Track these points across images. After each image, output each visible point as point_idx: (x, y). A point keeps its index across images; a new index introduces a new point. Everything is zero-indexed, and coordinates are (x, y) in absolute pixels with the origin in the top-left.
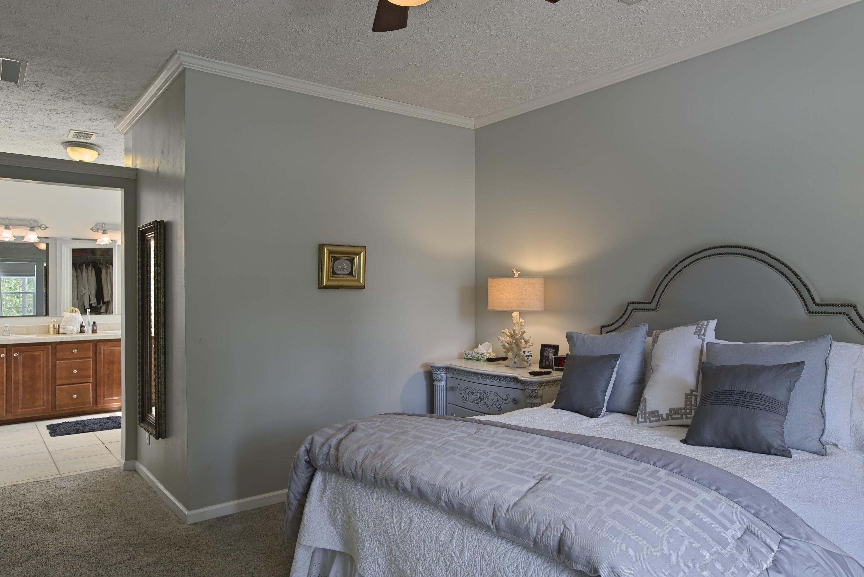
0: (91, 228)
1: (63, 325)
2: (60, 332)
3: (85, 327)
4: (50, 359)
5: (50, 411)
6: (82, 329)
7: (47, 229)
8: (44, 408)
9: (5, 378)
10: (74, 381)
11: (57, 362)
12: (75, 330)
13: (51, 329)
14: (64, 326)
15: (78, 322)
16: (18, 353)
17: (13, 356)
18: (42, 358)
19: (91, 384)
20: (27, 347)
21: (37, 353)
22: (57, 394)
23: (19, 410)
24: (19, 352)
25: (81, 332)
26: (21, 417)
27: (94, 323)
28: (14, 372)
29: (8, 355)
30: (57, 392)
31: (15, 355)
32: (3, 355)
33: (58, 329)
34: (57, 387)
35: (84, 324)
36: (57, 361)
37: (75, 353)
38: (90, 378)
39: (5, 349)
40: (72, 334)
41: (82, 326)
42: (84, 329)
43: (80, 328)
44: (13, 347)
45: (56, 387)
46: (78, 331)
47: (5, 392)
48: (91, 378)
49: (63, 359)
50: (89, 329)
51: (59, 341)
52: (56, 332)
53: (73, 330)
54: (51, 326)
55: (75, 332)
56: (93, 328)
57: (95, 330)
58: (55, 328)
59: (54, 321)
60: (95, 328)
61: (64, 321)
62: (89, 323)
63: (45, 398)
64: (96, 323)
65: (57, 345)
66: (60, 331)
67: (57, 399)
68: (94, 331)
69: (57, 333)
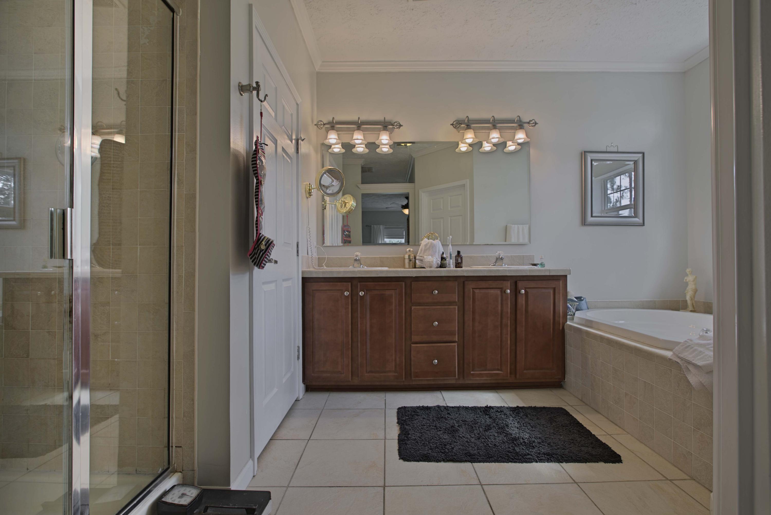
0: (452, 123)
1: (420, 255)
2: (417, 266)
3: (446, 260)
4: (404, 302)
5: (404, 380)
6: (442, 262)
7: (401, 127)
8: (397, 374)
9: (350, 327)
10: (435, 338)
11: (413, 308)
12: (435, 262)
13: (407, 261)
14: (421, 257)
15: (438, 251)
16: (365, 291)
17: (359, 295)
18: (394, 300)
19: (456, 344)
20: (376, 283)
21: (388, 293)
22: (412, 356)
23: (366, 374)
24: (367, 290)
25: (442, 266)
26: (369, 384)
27: (459, 252)
28: (360, 318)
29: (353, 294)
30: (412, 352)
31: (362, 293)
32: (347, 294)
33: (414, 262)
34: (413, 345)
35: (444, 256)
36: (413, 306)
37: (435, 295)
38: (455, 335)
39: (350, 284)
40: (431, 267)
41: (443, 259)
42: (445, 262)
43: (440, 260)
44: (360, 282)
45: (411, 346)
46: (438, 264)
47: (350, 346)
48: (457, 336)
49: (420, 304)
50: (451, 262)
51: (414, 275)
52: (412, 266)
53: (432, 262)
54: (407, 256)
55: (435, 265)
56: (456, 260)
57: (460, 263)
58: (410, 260)
59: (409, 251)
60: (460, 261)
61: (421, 250)
62: (451, 255)
63: (398, 359)
64: (461, 254)
65: (412, 283)
66: (416, 264)
67: (412, 363)
68: (458, 265)
69: (414, 266)
